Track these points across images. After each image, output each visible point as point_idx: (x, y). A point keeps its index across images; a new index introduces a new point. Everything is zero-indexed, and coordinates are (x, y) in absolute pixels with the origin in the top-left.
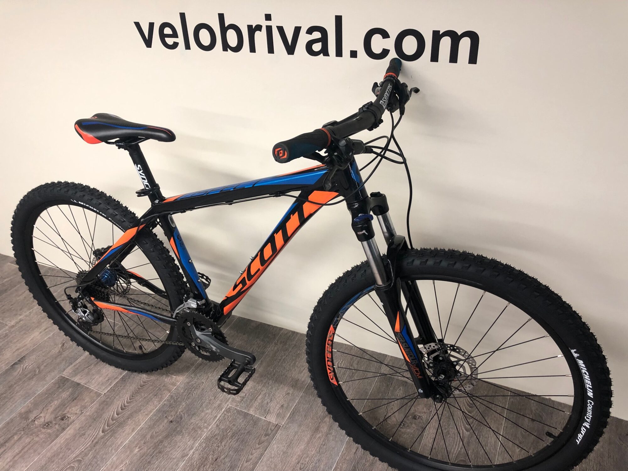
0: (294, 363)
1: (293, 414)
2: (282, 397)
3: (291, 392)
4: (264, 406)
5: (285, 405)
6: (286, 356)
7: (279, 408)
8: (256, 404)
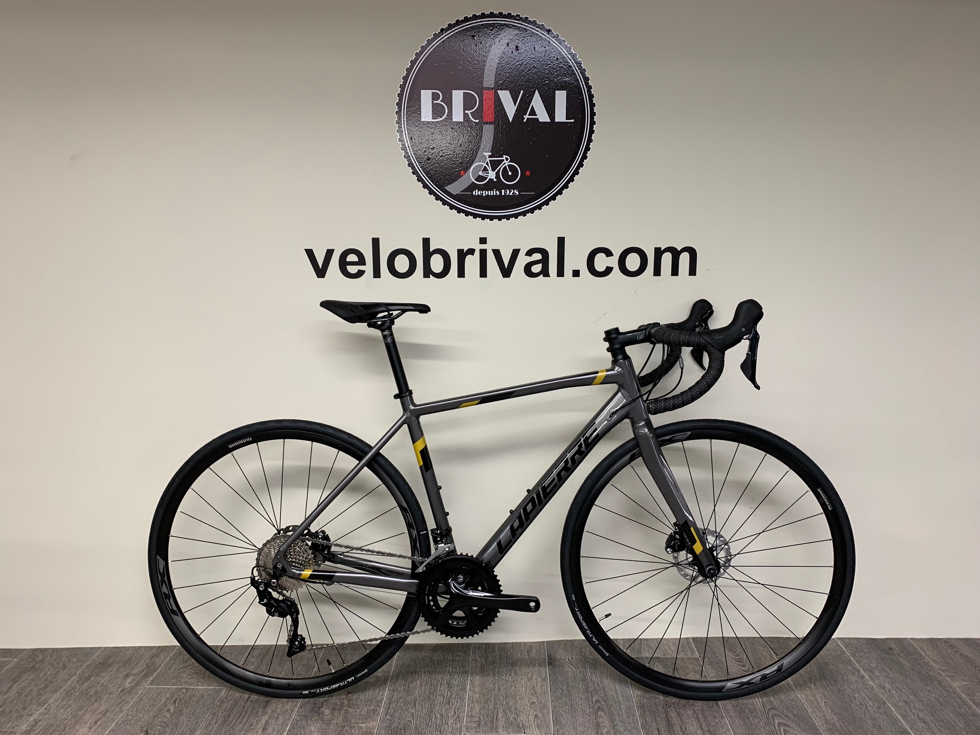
0: (514, 673)
1: (557, 720)
2: (529, 708)
3: (535, 700)
4: (513, 722)
5: (540, 715)
6: (499, 668)
7: (534, 719)
8: (501, 722)
